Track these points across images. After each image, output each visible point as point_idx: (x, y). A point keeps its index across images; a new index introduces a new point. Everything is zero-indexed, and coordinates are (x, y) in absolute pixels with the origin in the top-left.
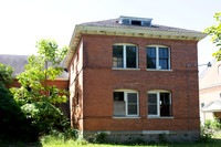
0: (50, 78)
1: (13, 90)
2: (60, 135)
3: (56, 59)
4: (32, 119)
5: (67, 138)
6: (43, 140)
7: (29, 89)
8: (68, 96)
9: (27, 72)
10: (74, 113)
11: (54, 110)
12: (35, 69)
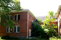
0: (52, 21)
1: (41, 25)
2: (55, 37)
3: (54, 16)
4: (47, 33)
5: (58, 38)
6: (50, 39)
7: (46, 25)
8: (57, 26)
9: (45, 20)
10: (60, 31)
11: (53, 30)
12: (47, 19)
